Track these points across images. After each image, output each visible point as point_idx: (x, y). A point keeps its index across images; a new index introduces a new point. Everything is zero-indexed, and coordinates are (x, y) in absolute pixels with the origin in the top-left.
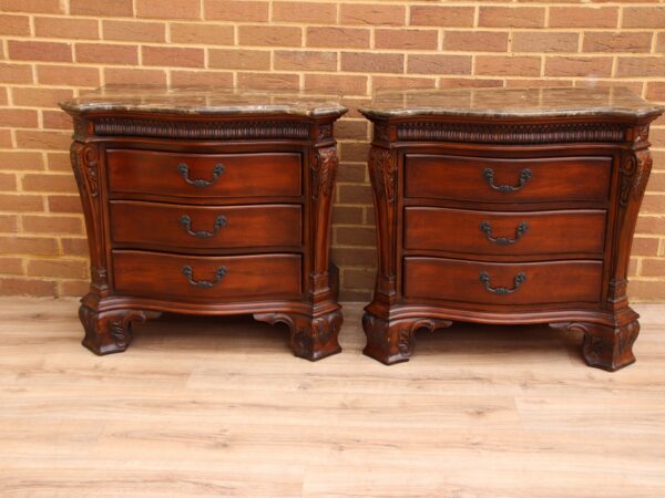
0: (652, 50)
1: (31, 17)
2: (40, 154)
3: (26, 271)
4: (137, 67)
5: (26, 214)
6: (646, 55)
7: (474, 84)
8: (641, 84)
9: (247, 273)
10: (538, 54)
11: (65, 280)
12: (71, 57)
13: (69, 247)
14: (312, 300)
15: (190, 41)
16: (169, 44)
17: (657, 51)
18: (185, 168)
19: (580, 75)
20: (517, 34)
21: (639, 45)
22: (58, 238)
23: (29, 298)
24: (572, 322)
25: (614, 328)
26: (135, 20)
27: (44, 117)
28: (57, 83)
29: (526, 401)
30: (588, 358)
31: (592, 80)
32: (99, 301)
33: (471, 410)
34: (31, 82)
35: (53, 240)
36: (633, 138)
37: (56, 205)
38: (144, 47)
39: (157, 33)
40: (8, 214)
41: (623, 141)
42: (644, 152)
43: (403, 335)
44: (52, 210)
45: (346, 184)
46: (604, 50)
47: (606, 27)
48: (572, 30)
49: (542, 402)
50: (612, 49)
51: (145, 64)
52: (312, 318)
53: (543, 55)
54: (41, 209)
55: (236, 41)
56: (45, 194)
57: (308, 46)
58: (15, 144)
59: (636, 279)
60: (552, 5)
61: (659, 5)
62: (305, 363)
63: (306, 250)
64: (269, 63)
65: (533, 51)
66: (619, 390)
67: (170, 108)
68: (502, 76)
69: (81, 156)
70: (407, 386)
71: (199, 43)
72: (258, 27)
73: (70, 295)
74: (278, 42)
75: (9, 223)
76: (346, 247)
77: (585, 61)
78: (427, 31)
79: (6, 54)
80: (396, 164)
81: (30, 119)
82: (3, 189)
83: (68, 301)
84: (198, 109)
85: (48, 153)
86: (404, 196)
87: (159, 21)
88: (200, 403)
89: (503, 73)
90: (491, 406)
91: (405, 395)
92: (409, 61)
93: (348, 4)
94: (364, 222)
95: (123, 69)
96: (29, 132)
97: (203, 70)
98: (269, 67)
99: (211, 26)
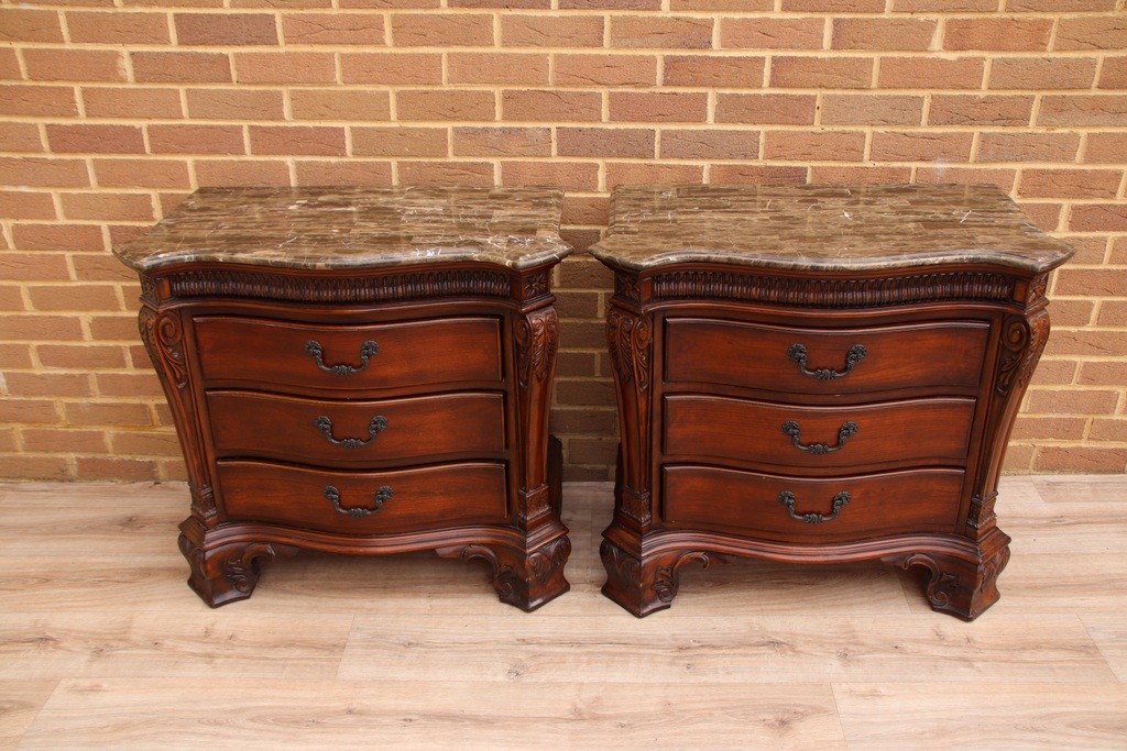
0: (1032, 122)
1: (77, 88)
2: (112, 287)
3: (110, 447)
4: (242, 158)
5: (101, 372)
6: (1022, 130)
7: (762, 173)
8: (1012, 173)
9: (423, 493)
10: (860, 129)
11: (167, 459)
12: (143, 146)
14: (525, 529)
15: (322, 117)
16: (289, 121)
17: (1039, 124)
19: (922, 160)
20: (827, 98)
21: (1013, 115)
22: (151, 403)
23: (119, 485)
24: (915, 553)
25: (978, 565)
26: (236, 88)
27: (112, 235)
28: (125, 184)
29: (851, 693)
30: (935, 601)
31: (940, 167)
32: (205, 533)
33: (770, 717)
34: (87, 184)
35: (143, 406)
36: (1025, 295)
37: (143, 359)
38: (252, 128)
39: (271, 107)
40: (76, 372)
41: (1008, 300)
42: (1039, 315)
43: (662, 575)
44: (136, 366)
46: (960, 123)
47: (964, 88)
48: (913, 93)
49: (874, 694)
50: (972, 121)
51: (254, 152)
52: (526, 555)
53: (867, 130)
54: (122, 364)
55: (393, 115)
56: (125, 344)
57: (505, 119)
58: (73, 274)
60: (884, 54)
61: (1045, 55)
62: (516, 611)
63: (512, 456)
64: (446, 147)
65: (855, 124)
66: (984, 660)
67: (286, 260)
68: (805, 160)
69: (153, 332)
70: (671, 664)
71: (337, 119)
72: (426, 93)
73: (177, 480)
74: (458, 114)
75: (78, 385)
76: (570, 408)
77: (932, 138)
78: (690, 95)
79: (45, 144)
80: (650, 335)
81: (91, 238)
82: (64, 339)
83: (173, 489)
84: (330, 262)
85: (123, 287)
86: (664, 379)
87: (272, 88)
88: (361, 713)
89: (806, 156)
90: (800, 705)
91: (668, 685)
92: (662, 139)
93: (566, 55)
94: (597, 374)
95: (223, 161)
96: (93, 257)
97: (345, 160)
98: (446, 152)
99: (353, 92)
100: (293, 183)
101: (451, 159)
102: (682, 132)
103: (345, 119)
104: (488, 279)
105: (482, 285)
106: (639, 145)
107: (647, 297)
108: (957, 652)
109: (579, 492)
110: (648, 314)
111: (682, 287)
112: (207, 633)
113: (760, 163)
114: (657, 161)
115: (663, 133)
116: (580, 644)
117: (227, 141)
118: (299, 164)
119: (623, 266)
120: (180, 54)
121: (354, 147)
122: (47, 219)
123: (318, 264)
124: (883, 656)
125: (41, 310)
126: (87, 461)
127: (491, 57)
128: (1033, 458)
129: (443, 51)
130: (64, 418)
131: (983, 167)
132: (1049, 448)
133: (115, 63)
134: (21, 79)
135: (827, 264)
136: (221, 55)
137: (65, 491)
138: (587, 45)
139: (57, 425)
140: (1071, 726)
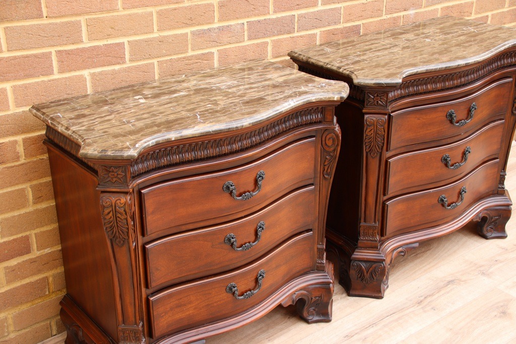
4: (52, 77)
7: (342, 32)
8: (437, 10)
9: (277, 267)
15: (109, 36)
16: (86, 43)
19: (405, 10)
26: (45, 21)
29: (508, 287)
39: (74, 34)
51: (61, 71)
57: (220, 20)
68: (360, 20)
70: (424, 312)
71: (119, 36)
72: (175, 9)
74: (194, 21)
87: (73, 19)
89: (361, 17)
92: (298, 20)
95: (36, 82)
97: (124, 66)
98: (188, 49)
99: (129, 15)
100: (90, 91)
101: (190, 53)
102: (307, 14)
103: (125, 35)
104: (308, 113)
106: (288, 26)
113: (341, 26)
114: (296, 34)
115: (299, 16)
116: (375, 324)
117: (40, 65)
121: (131, 55)
124: (497, 267)
131: (427, 9)
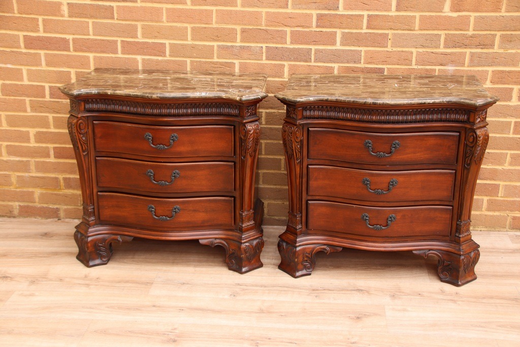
0: (496, 47)
2: (47, 117)
3: (37, 200)
4: (117, 56)
5: (37, 160)
6: (491, 51)
7: (363, 70)
8: (487, 72)
9: (195, 211)
10: (410, 49)
11: (66, 207)
12: (69, 48)
13: (68, 183)
14: (241, 230)
15: (156, 37)
16: (140, 39)
17: (500, 48)
18: (149, 135)
19: (441, 65)
20: (394, 35)
21: (486, 43)
22: (61, 177)
23: (39, 219)
24: (430, 250)
25: (460, 255)
26: (116, 22)
27: (50, 90)
28: (59, 66)
29: (393, 309)
30: (442, 276)
31: (450, 68)
32: (88, 228)
33: (352, 316)
34: (40, 65)
35: (57, 179)
36: (475, 119)
37: (59, 154)
38: (122, 41)
39: (132, 32)
40: (25, 159)
41: (467, 121)
42: (483, 129)
43: (307, 257)
44: (56, 157)
45: (268, 141)
46: (460, 47)
47: (461, 30)
48: (436, 32)
49: (405, 310)
50: (466, 46)
51: (123, 53)
52: (242, 243)
53: (414, 50)
54: (48, 156)
55: (189, 37)
56: (51, 146)
57: (241, 41)
58: (29, 109)
59: (483, 213)
60: (422, 14)
61: (501, 14)
62: (236, 274)
63: (237, 194)
64: (213, 54)
65: (407, 47)
66: (462, 301)
67: (139, 94)
68: (384, 64)
69: (75, 126)
70: (308, 295)
71: (162, 39)
72: (205, 28)
73: (70, 218)
74: (220, 38)
75: (25, 167)
76: (269, 186)
77: (446, 54)
78: (328, 32)
79: (22, 45)
80: (301, 135)
81: (40, 91)
82: (20, 142)
83: (67, 222)
84: (159, 95)
85: (53, 116)
86: (308, 158)
87: (133, 23)
88: (159, 307)
89: (384, 62)
90: (368, 312)
91: (306, 302)
92: (315, 53)
93: (271, 12)
94: (283, 169)
95: (107, 57)
96: (39, 101)
97: (165, 58)
98: (214, 56)
99: (171, 26)
100: (140, 68)
101: (216, 60)
102: (325, 50)
103: (166, 38)
104: (229, 107)
105: (226, 110)
106: (304, 56)
107: (300, 117)
108: (449, 297)
109: (272, 230)
110: (300, 125)
111: (317, 113)
112: (86, 276)
113: (362, 65)
114: (313, 64)
115: (316, 50)
116: (265, 287)
117: (110, 47)
118: (143, 60)
119: (290, 102)
120: (91, 5)
121: (170, 52)
122: (19, 81)
123: (154, 96)
124: (412, 297)
125: (11, 127)
126: (24, 207)
127: (236, 11)
128: (508, 222)
129: (214, 8)
130: (15, 184)
131: (472, 69)
132: (517, 217)
133: (59, 7)
134: (14, 13)
135: (380, 102)
136: (110, 6)
137: (11, 222)
138: (281, 7)
139: (11, 187)
140: (500, 326)
